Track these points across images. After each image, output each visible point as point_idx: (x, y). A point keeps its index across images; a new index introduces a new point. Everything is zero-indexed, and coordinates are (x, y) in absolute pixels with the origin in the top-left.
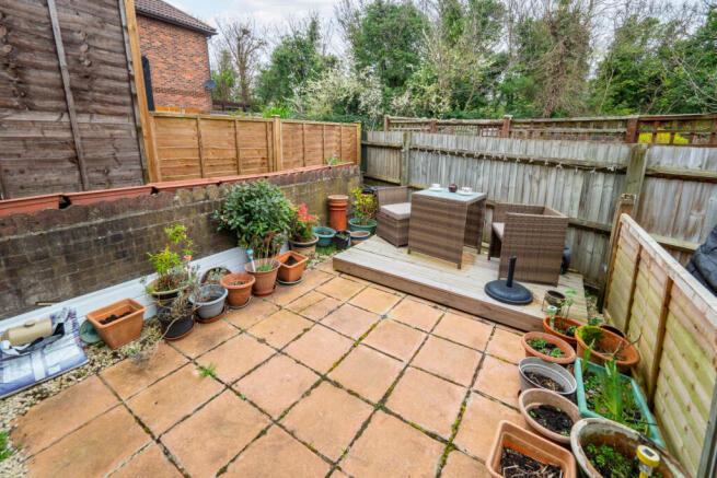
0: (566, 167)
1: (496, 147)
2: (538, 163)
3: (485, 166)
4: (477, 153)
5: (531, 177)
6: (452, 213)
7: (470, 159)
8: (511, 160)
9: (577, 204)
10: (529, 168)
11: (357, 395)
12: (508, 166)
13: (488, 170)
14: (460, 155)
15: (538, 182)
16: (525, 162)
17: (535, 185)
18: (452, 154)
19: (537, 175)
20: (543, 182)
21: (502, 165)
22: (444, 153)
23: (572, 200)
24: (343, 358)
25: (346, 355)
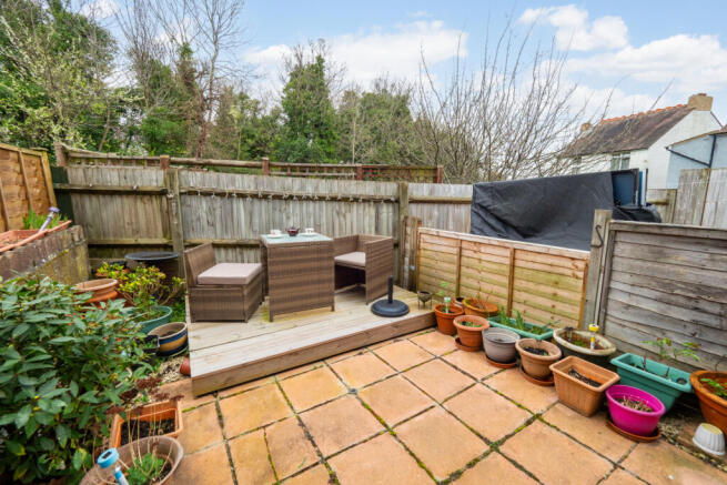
0: (364, 201)
1: (303, 187)
2: (345, 199)
3: (293, 207)
4: (286, 194)
5: (338, 213)
6: (320, 255)
7: (277, 201)
8: (322, 199)
9: (373, 229)
10: (336, 205)
11: (476, 460)
12: (317, 205)
13: (298, 211)
14: (265, 197)
15: (345, 216)
16: (334, 199)
17: (342, 219)
18: (254, 196)
19: (343, 210)
20: (348, 215)
21: (311, 204)
22: (242, 196)
23: (370, 226)
24: (412, 454)
25: (407, 449)
